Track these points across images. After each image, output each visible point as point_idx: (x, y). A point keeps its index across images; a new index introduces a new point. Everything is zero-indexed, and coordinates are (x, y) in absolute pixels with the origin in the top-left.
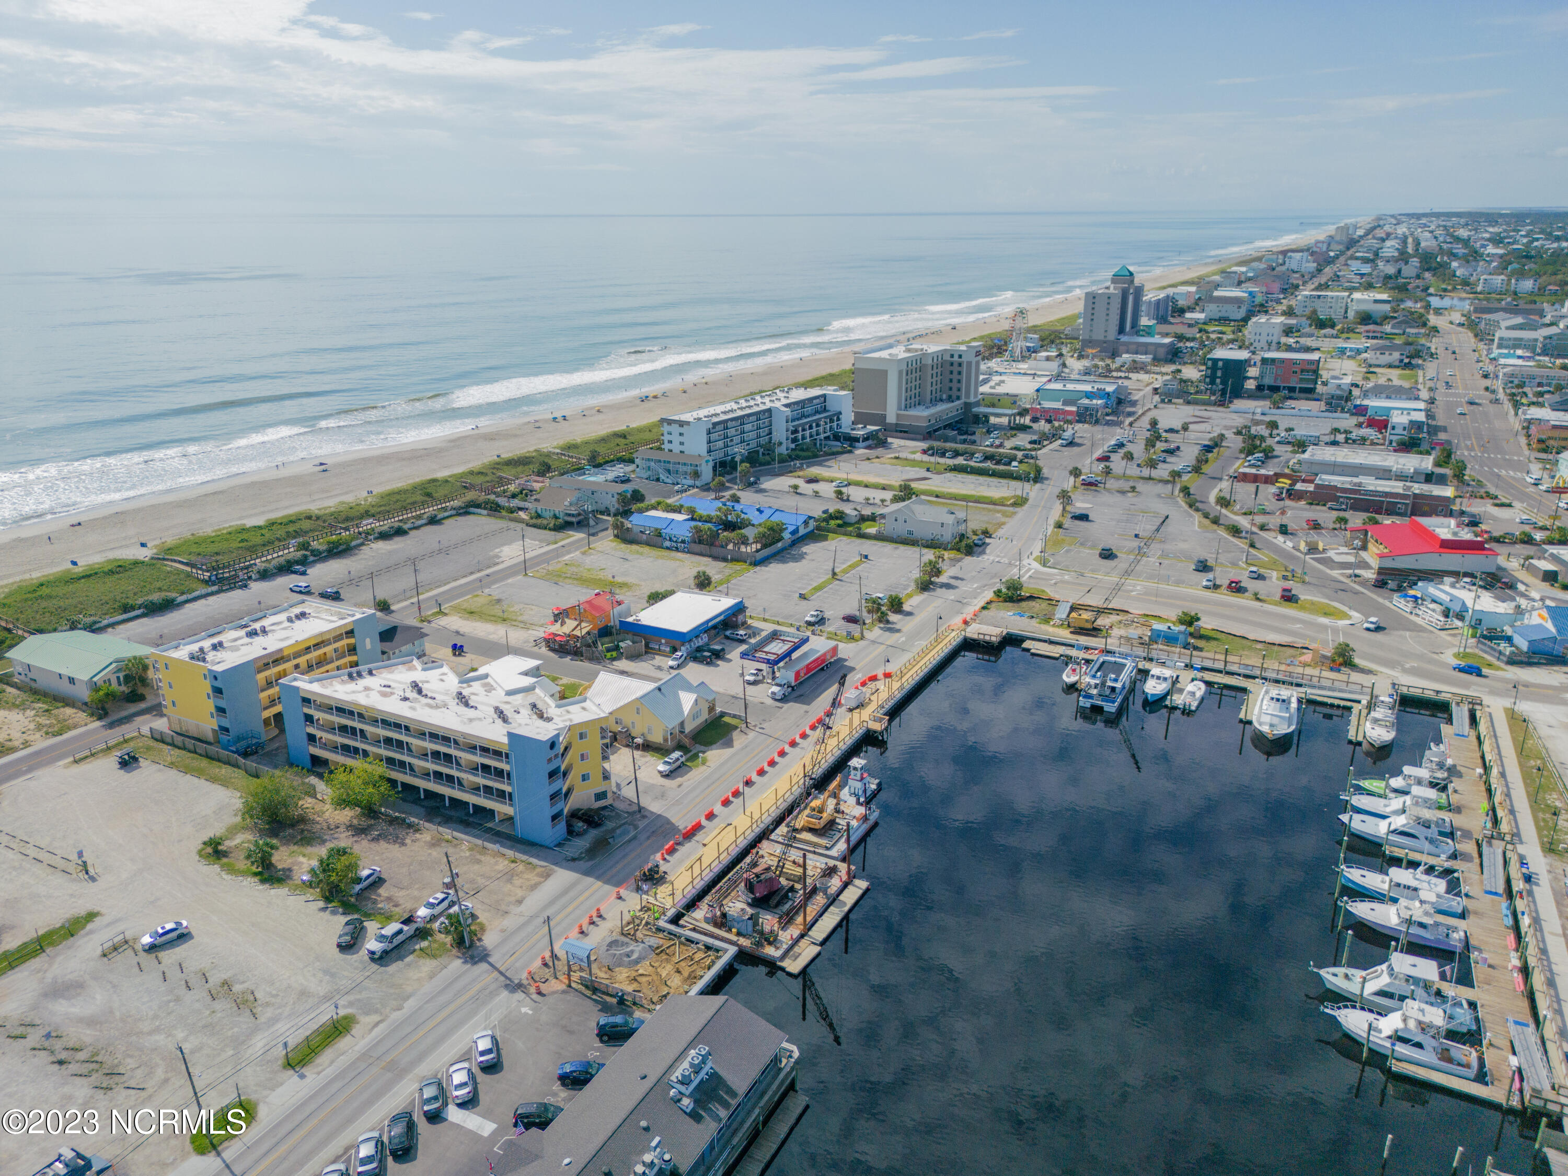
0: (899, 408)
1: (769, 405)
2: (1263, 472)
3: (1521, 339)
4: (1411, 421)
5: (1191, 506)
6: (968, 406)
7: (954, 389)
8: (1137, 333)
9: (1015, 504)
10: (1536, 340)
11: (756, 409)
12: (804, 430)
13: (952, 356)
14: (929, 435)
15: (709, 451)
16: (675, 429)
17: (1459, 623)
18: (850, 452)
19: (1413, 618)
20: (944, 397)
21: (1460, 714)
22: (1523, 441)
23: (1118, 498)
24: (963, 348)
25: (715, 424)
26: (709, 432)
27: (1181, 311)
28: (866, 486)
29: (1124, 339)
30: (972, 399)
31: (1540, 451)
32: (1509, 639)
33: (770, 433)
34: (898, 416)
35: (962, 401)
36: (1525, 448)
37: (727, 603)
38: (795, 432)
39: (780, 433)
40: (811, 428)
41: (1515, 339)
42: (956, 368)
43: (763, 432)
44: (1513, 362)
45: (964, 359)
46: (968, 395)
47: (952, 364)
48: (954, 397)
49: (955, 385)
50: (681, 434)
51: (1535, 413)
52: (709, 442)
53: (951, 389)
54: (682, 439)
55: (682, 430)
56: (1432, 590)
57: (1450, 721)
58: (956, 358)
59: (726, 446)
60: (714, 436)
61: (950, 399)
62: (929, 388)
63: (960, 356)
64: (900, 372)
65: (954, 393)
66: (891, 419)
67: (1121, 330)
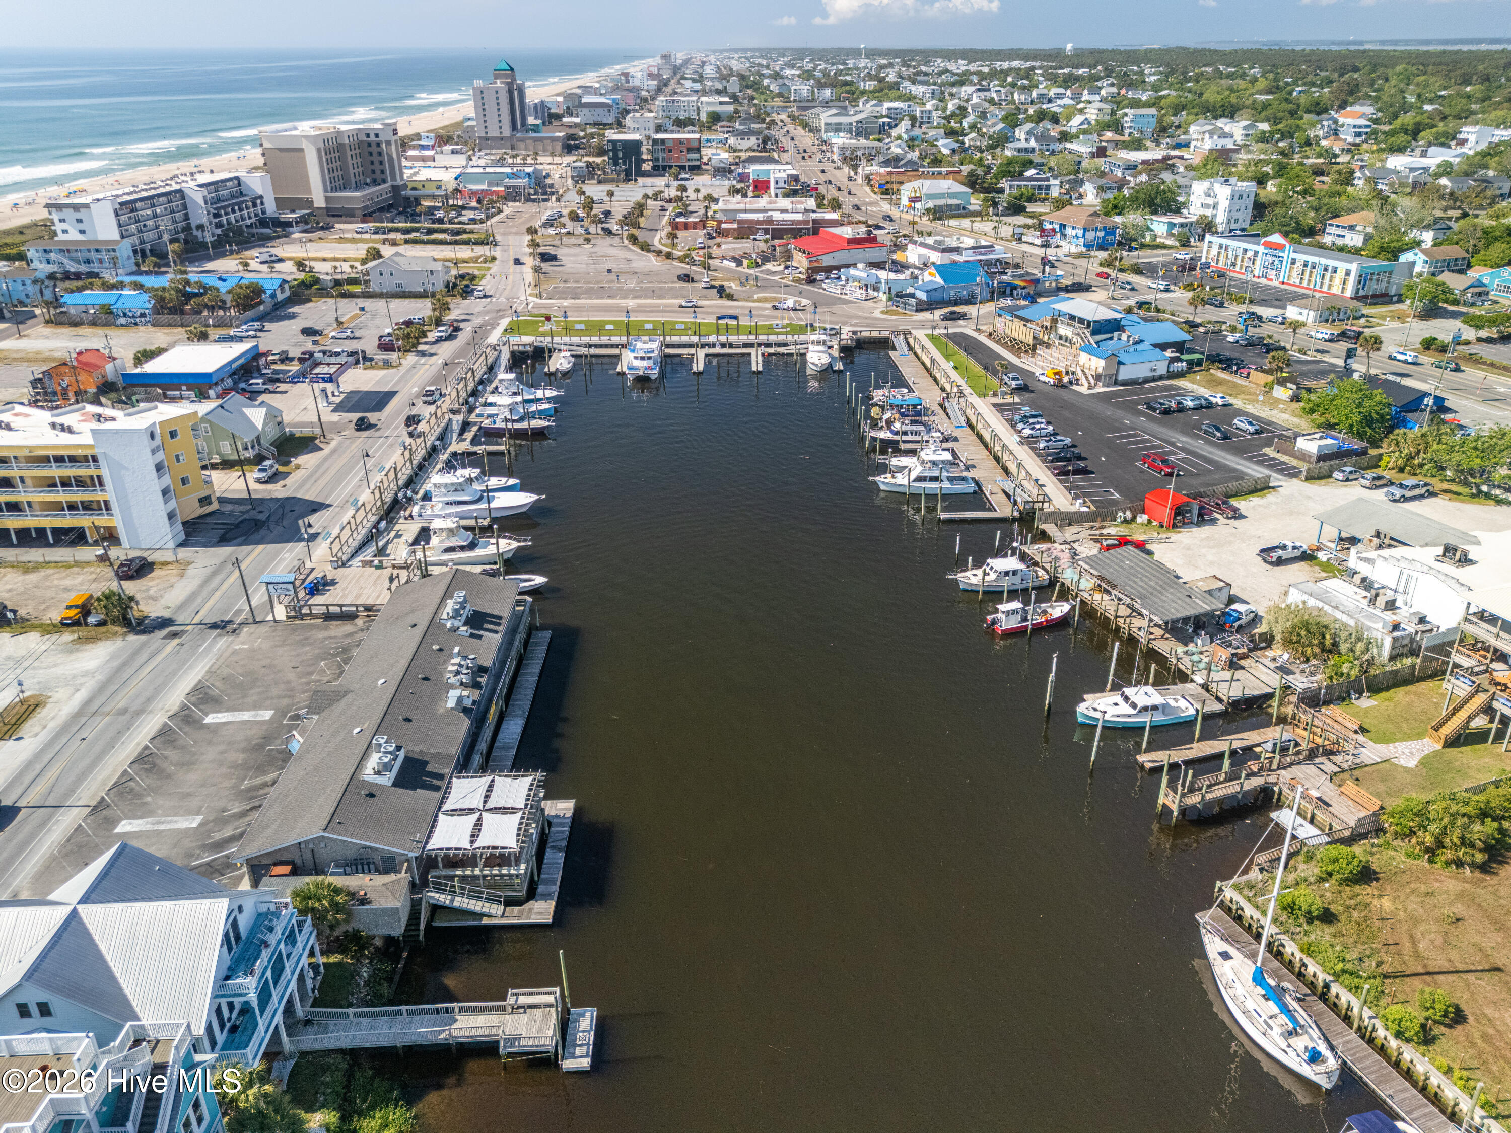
0: (326, 191)
1: (177, 187)
2: (690, 220)
3: (840, 124)
4: (789, 175)
5: (643, 250)
6: (396, 189)
7: (378, 172)
8: (527, 131)
9: (485, 261)
10: (851, 124)
11: (162, 190)
12: (226, 214)
13: (368, 136)
14: (367, 216)
15: (123, 237)
16: (68, 214)
17: (876, 294)
18: (286, 236)
19: (843, 296)
20: (368, 181)
21: (899, 342)
22: (868, 189)
23: (577, 250)
24: (378, 126)
25: (121, 204)
26: (117, 215)
27: (558, 117)
28: (324, 260)
29: (519, 135)
30: (399, 182)
31: (883, 193)
32: (912, 295)
33: (187, 217)
34: (327, 199)
35: (389, 184)
36: (872, 195)
37: (239, 349)
38: (216, 215)
39: (201, 215)
40: (234, 211)
41: (837, 124)
42: (374, 149)
43: (179, 216)
44: (840, 140)
45: (381, 138)
46: (394, 178)
47: (369, 145)
48: (379, 181)
49: (377, 167)
50: (79, 221)
51: (868, 169)
52: (120, 226)
53: (374, 172)
54: (81, 226)
55: (78, 215)
56: (852, 272)
57: (894, 349)
58: (372, 138)
59: (140, 231)
60: (124, 218)
61: (375, 182)
62: (352, 171)
63: (377, 136)
64: (319, 150)
65: (378, 175)
66: (319, 202)
67: (514, 127)
